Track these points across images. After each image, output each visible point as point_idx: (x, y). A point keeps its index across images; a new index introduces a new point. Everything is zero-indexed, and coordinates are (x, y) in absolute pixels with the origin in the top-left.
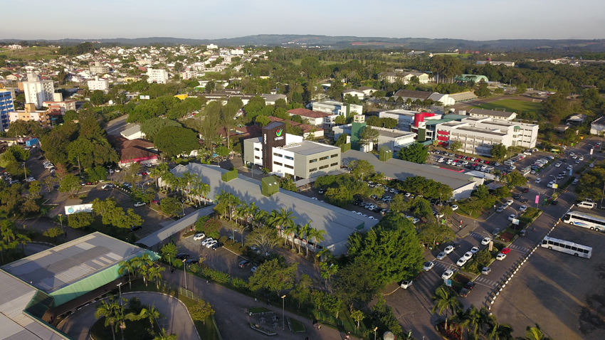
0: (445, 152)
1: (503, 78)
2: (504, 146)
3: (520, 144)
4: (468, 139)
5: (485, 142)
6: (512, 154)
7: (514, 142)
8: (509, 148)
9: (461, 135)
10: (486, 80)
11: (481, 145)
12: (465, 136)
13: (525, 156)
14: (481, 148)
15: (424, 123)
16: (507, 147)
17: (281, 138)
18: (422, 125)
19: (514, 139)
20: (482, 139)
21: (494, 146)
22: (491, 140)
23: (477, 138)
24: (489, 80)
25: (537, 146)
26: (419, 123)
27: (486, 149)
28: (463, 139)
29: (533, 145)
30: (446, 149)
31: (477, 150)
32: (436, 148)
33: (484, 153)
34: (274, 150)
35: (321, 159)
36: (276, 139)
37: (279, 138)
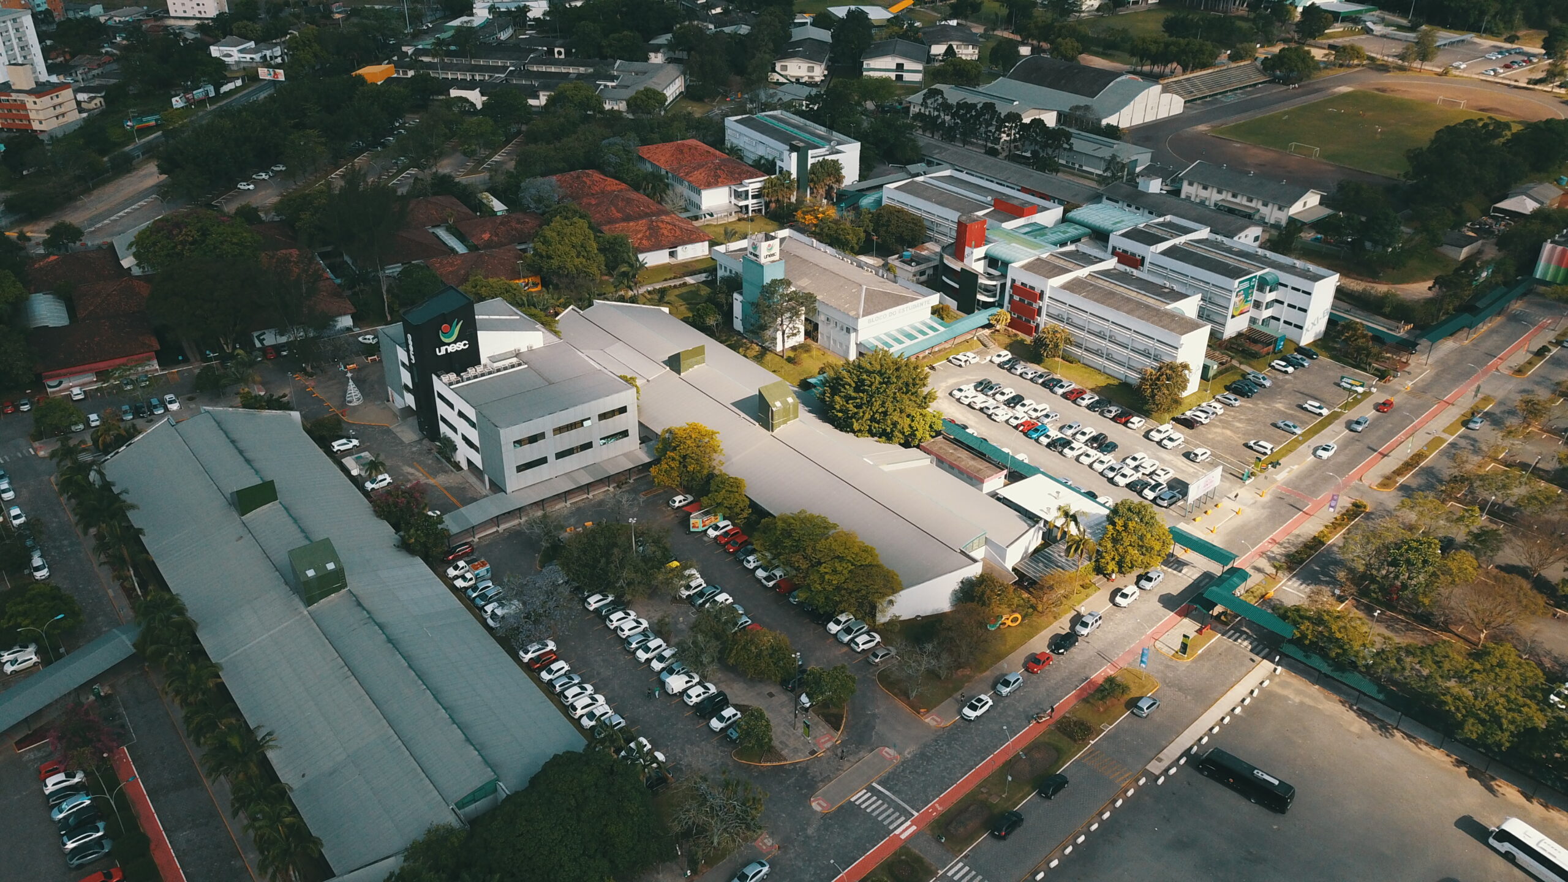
15: (979, 251)
17: (460, 346)
18: (974, 258)
26: (967, 250)
29: (1309, 337)
34: (439, 385)
35: (559, 430)
36: (443, 352)
37: (451, 349)
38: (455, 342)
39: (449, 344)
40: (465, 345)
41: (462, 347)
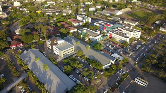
3: (135, 37)
13: (134, 43)
14: (121, 40)
18: (105, 31)
19: (133, 35)
24: (137, 1)
28: (116, 37)
30: (111, 39)
34: (54, 46)
35: (67, 51)
36: (54, 43)
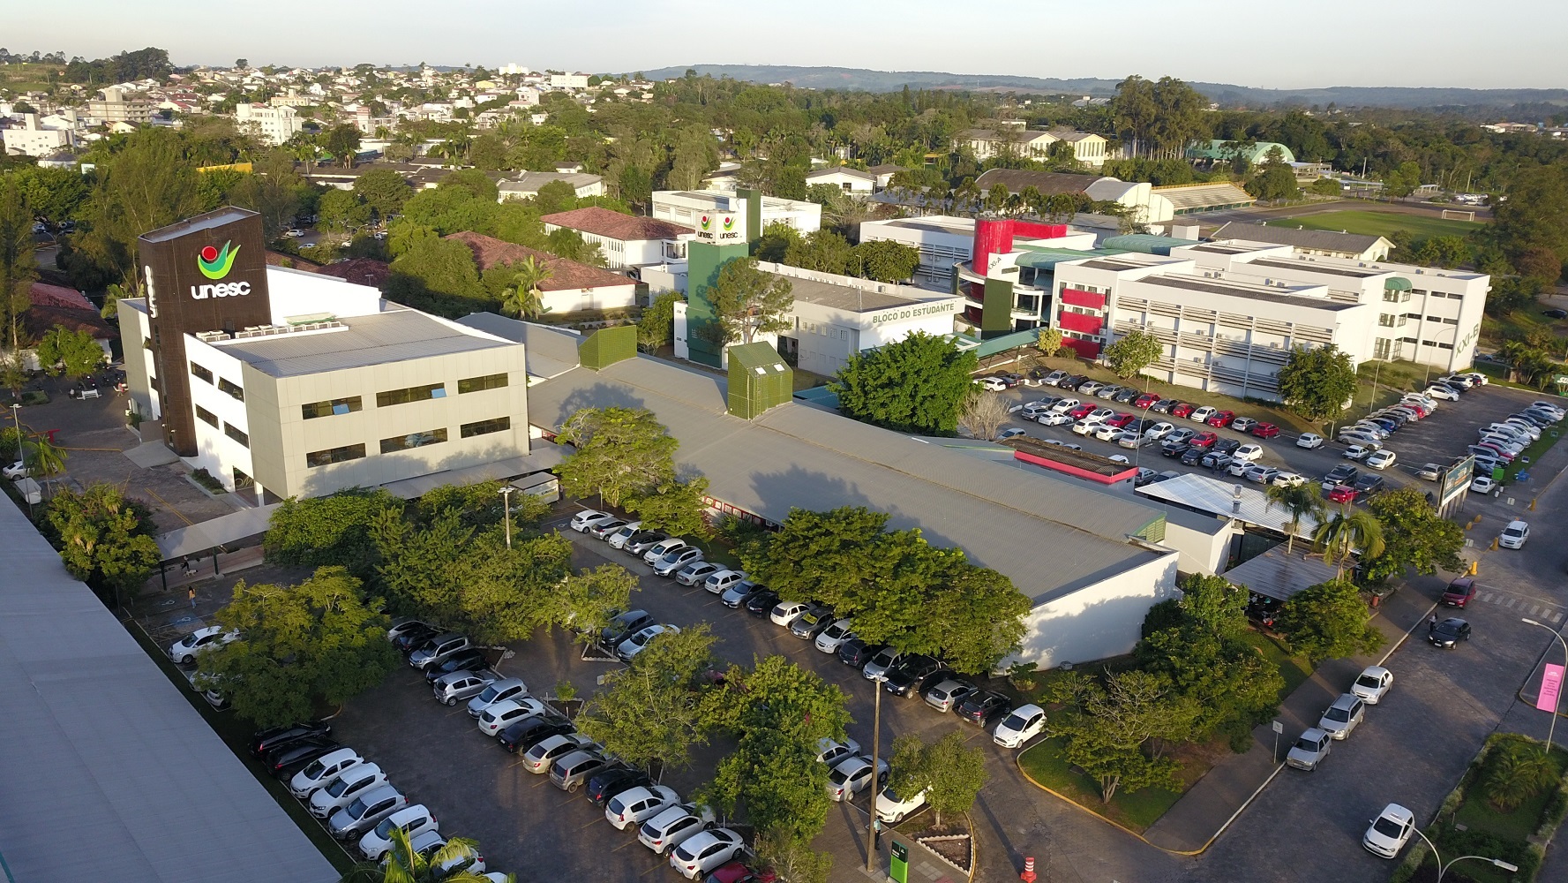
0: (1083, 381)
1: (1340, 155)
2: (1344, 358)
3: (1407, 352)
4: (1187, 327)
5: (1259, 339)
6: (1373, 394)
7: (1383, 345)
8: (1361, 367)
9: (1159, 310)
10: (1287, 156)
11: (1239, 351)
12: (1175, 312)
13: (1432, 405)
14: (1235, 364)
15: (1009, 260)
16: (1355, 363)
17: (235, 289)
18: (1002, 267)
19: (1386, 333)
20: (1246, 323)
21: (1295, 358)
22: (1284, 329)
23: (1224, 323)
24: (1298, 159)
25: (1479, 363)
26: (992, 257)
27: (1263, 370)
28: (1163, 324)
29: (1462, 361)
30: (1091, 366)
31: (1220, 375)
32: (1050, 362)
33: (1252, 385)
34: (196, 349)
35: (386, 399)
36: (204, 294)
37: (216, 291)
38: (226, 280)
39: (214, 283)
40: (243, 288)
41: (238, 291)
